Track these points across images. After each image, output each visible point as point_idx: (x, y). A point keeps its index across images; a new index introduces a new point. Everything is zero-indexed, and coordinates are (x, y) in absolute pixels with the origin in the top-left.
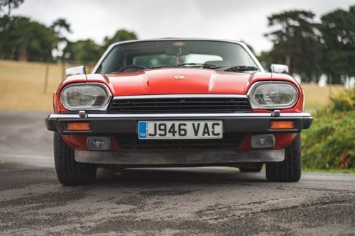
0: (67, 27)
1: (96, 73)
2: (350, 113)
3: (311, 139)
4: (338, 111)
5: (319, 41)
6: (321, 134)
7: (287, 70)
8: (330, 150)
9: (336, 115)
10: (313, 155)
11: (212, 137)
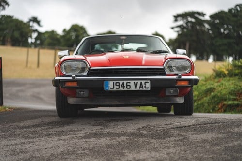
0: (38, 22)
1: (76, 54)
2: (225, 78)
3: (200, 95)
4: (218, 78)
5: (208, 32)
6: (207, 92)
7: (186, 53)
8: (213, 101)
9: (216, 80)
10: (202, 104)
11: (144, 89)
